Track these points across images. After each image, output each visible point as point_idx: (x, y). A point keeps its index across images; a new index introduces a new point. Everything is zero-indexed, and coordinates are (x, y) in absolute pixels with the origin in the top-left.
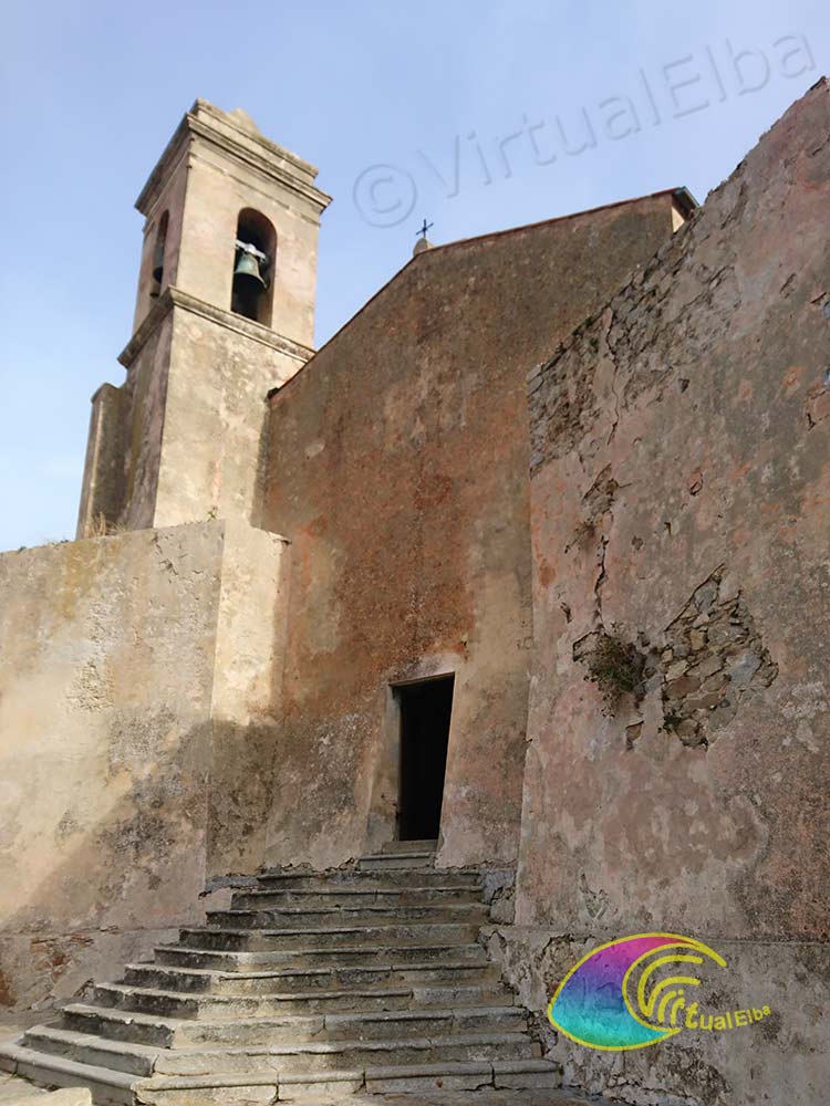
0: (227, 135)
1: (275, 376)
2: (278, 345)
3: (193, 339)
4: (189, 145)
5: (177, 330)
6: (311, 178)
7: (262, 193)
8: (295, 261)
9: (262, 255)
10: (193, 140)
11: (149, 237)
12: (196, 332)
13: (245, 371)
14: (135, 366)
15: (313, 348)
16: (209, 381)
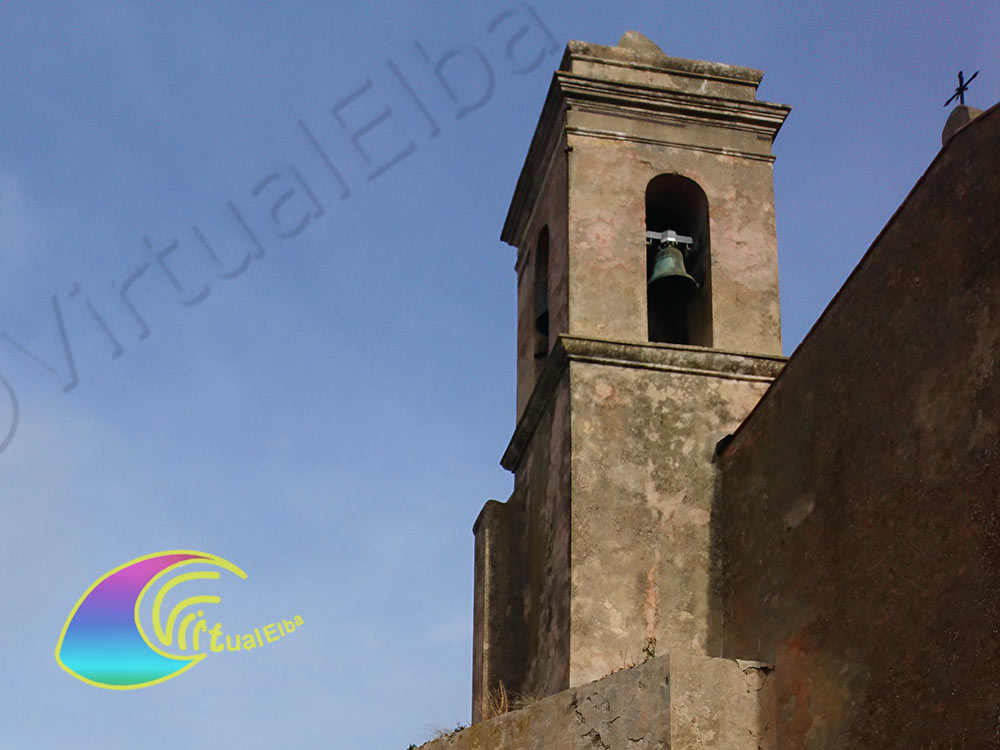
1: (725, 418)
2: (727, 368)
3: (600, 401)
4: (564, 118)
5: (576, 396)
6: (751, 90)
7: (679, 145)
8: (739, 230)
9: (688, 240)
10: (569, 108)
11: (525, 275)
12: (603, 389)
13: (679, 425)
14: (524, 467)
15: (781, 355)
16: (627, 456)
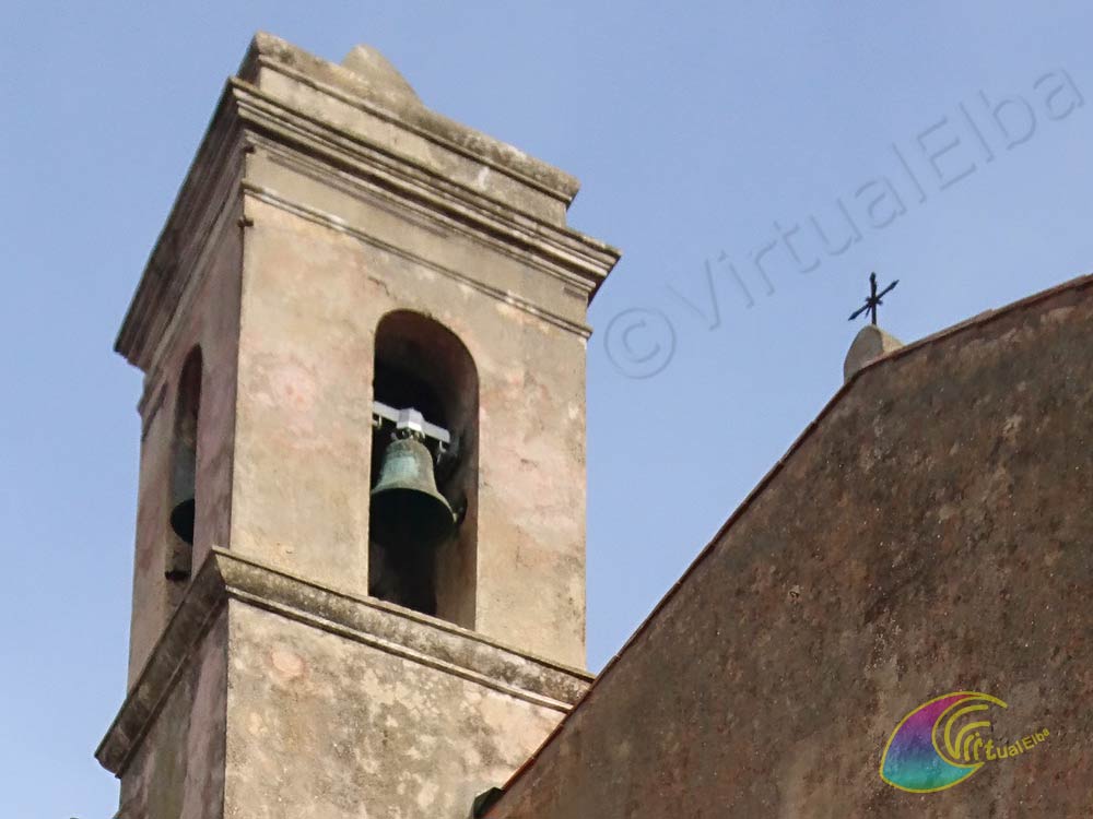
0: (337, 123)
1: (489, 756)
2: (495, 673)
3: (281, 683)
4: (241, 165)
5: (238, 664)
6: (559, 207)
7: (433, 266)
8: (527, 439)
9: (442, 435)
10: (251, 149)
11: (156, 425)
12: (287, 662)
13: (413, 753)
14: (139, 771)
15: (585, 670)
16: (323, 789)
